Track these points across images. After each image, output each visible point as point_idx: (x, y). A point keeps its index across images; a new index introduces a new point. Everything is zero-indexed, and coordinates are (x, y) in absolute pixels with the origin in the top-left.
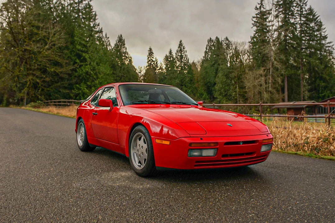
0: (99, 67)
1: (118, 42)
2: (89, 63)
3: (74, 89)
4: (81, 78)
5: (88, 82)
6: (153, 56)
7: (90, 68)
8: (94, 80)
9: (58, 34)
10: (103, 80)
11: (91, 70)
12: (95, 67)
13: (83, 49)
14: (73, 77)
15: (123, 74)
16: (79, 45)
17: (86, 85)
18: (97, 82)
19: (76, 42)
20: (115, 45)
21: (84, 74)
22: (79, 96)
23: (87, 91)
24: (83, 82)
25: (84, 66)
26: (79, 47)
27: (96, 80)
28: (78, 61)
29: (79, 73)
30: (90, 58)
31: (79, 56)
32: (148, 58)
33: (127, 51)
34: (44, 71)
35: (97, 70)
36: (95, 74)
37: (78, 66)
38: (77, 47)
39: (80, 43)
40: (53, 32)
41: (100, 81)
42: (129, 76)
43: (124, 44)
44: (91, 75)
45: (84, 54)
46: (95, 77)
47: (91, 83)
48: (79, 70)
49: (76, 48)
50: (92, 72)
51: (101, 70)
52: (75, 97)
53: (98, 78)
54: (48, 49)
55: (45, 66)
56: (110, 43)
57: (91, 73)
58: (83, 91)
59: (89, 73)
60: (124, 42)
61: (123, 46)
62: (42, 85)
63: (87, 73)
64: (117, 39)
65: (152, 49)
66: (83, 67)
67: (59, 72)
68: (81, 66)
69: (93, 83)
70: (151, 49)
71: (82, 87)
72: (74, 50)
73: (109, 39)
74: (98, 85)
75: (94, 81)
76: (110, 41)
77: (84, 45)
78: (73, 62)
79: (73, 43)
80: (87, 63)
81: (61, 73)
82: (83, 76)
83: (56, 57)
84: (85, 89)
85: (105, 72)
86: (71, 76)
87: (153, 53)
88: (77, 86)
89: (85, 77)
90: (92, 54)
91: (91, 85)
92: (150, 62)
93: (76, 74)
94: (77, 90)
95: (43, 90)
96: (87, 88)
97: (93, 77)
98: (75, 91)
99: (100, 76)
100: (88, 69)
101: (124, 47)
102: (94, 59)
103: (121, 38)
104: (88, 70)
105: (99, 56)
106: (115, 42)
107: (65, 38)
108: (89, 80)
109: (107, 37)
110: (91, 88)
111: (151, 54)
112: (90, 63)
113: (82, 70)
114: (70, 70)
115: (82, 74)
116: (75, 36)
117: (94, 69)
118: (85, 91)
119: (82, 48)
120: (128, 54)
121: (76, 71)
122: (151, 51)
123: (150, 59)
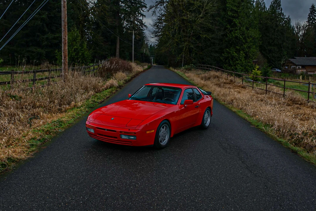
0: (249, 31)
1: (274, 4)
2: (239, 28)
3: (223, 53)
4: (231, 42)
5: (237, 46)
7: (240, 33)
8: (243, 44)
9: (211, 3)
10: (252, 44)
11: (241, 34)
12: (244, 32)
13: (234, 15)
14: (223, 41)
15: (276, 37)
16: (231, 11)
17: (235, 49)
18: (245, 46)
19: (228, 9)
20: (270, 6)
21: (234, 39)
22: (228, 59)
23: (236, 54)
24: (233, 46)
25: (234, 31)
26: (230, 13)
27: (245, 44)
28: (228, 26)
29: (230, 37)
30: (240, 23)
31: (230, 22)
32: (310, 16)
33: (282, 12)
34: (198, 38)
35: (246, 35)
36: (244, 38)
37: (228, 31)
38: (229, 13)
39: (231, 9)
40: (206, 2)
41: (249, 45)
42: (283, 38)
43: (280, 5)
44: (241, 40)
45: (234, 20)
46: (244, 41)
47: (240, 47)
48: (230, 35)
49: (228, 15)
50: (241, 37)
51: (250, 34)
52: (224, 60)
53: (246, 42)
54: (202, 18)
55: (199, 33)
56: (266, 5)
57: (240, 37)
58: (232, 55)
59: (238, 38)
60: (280, 3)
61: (279, 7)
62: (195, 50)
63: (236, 37)
65: (315, 7)
67: (210, 38)
68: (231, 31)
69: (242, 47)
70: (313, 7)
71: (231, 51)
72: (226, 16)
74: (247, 49)
75: (243, 45)
76: (265, 3)
77: (235, 11)
78: (224, 28)
79: (225, 10)
80: (237, 28)
81: (212, 38)
82: (233, 41)
83: (209, 24)
84: (234, 53)
85: (254, 37)
86: (222, 41)
88: (227, 49)
89: (234, 41)
90: (242, 19)
91: (240, 49)
93: (226, 39)
95: (196, 54)
96: (236, 52)
97: (242, 41)
98: (225, 54)
99: (249, 40)
100: (237, 33)
101: (280, 8)
102: (244, 24)
104: (237, 35)
105: (249, 21)
106: (270, 4)
107: (217, 6)
108: (238, 44)
110: (240, 51)
111: (314, 13)
112: (240, 28)
113: (232, 35)
114: (221, 35)
115: (232, 39)
116: (227, 3)
117: (243, 34)
118: (234, 54)
119: (233, 13)
120: (283, 15)
121: (227, 36)
122: (313, 9)
123: (311, 17)
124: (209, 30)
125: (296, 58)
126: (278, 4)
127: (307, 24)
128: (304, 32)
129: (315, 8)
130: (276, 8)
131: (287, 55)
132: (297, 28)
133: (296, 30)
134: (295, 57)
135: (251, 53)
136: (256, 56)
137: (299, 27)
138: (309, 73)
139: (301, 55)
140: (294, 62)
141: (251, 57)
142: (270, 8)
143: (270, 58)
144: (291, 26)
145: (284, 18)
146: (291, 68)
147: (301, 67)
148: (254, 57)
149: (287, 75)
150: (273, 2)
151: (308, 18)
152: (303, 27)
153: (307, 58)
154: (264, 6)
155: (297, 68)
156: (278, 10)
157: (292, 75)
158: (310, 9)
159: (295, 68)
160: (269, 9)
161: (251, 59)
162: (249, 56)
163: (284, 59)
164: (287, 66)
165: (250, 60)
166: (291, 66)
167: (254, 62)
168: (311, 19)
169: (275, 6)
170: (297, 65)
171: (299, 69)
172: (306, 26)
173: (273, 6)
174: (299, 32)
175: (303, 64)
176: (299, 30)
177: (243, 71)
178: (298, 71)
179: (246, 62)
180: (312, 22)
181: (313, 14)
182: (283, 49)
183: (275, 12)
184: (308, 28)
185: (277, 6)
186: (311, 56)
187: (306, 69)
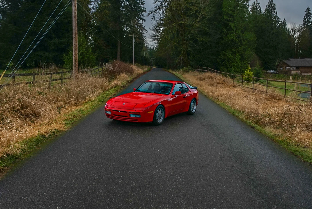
0: (244, 34)
1: (269, 7)
2: (234, 31)
3: (220, 55)
4: (227, 45)
5: (233, 48)
6: (310, 17)
7: (235, 36)
8: (239, 46)
9: (207, 8)
10: (247, 46)
11: (236, 37)
12: (240, 35)
13: (229, 19)
14: (220, 44)
15: (271, 39)
16: (227, 15)
17: (231, 52)
18: (241, 48)
19: (224, 13)
20: (266, 10)
22: (224, 61)
23: (232, 57)
24: (229, 48)
25: (230, 34)
26: (226, 17)
27: (240, 47)
28: (225, 30)
29: (226, 40)
30: (235, 27)
31: (226, 25)
32: (305, 19)
33: (277, 15)
34: (196, 41)
35: (241, 38)
36: (239, 41)
37: (224, 34)
38: (224, 17)
39: (227, 13)
41: (244, 48)
42: (278, 40)
43: (275, 9)
44: (236, 43)
45: (230, 24)
46: (239, 44)
47: (236, 50)
48: (226, 38)
49: (224, 19)
50: (237, 40)
51: (245, 37)
52: (221, 62)
53: (242, 45)
54: (199, 22)
55: (197, 37)
57: (235, 40)
58: (228, 57)
59: (234, 41)
60: (275, 7)
61: (274, 10)
62: (193, 53)
63: (232, 40)
64: (268, 4)
65: (310, 9)
66: (228, 36)
67: (207, 41)
68: (227, 35)
70: (308, 10)
71: (227, 54)
72: (222, 20)
73: (259, 5)
74: (242, 52)
75: (239, 48)
76: (261, 7)
77: (231, 15)
78: (220, 32)
79: (221, 14)
80: (232, 31)
81: (209, 41)
82: (229, 43)
83: (206, 28)
84: (230, 55)
85: (249, 39)
86: (218, 44)
87: (311, 14)
88: (224, 52)
89: (230, 44)
90: (237, 23)
92: (306, 24)
93: (223, 42)
94: (223, 56)
95: (194, 56)
96: (232, 54)
98: (222, 57)
99: (244, 43)
101: (275, 12)
102: (239, 27)
103: (272, 2)
104: (233, 38)
105: (244, 25)
106: (266, 7)
107: (214, 11)
109: (258, 3)
110: (235, 54)
111: (309, 15)
112: (236, 31)
113: (228, 38)
114: (218, 38)
116: (223, 7)
117: (238, 37)
118: (230, 57)
119: (229, 17)
120: (278, 18)
121: (223, 39)
122: (308, 11)
123: (307, 20)
124: (206, 34)
125: (291, 59)
126: (272, 7)
127: (303, 27)
128: (300, 34)
129: (310, 11)
130: (271, 11)
131: (282, 57)
132: (292, 31)
133: (292, 32)
134: (289, 59)
135: (246, 55)
136: (251, 58)
137: (294, 29)
138: (303, 74)
139: (296, 56)
140: (289, 64)
141: (246, 59)
142: (266, 11)
143: (265, 59)
144: (287, 29)
145: (279, 21)
146: (285, 69)
147: (295, 68)
148: (249, 60)
149: (282, 75)
150: (269, 6)
151: (304, 20)
152: (299, 29)
153: (301, 59)
154: (260, 10)
155: (291, 69)
156: (273, 13)
157: (286, 76)
158: (305, 12)
159: (289, 69)
160: (264, 12)
161: (247, 61)
162: (244, 58)
163: (278, 60)
164: (281, 67)
165: (245, 62)
166: (285, 68)
167: (249, 64)
168: (306, 22)
169: (270, 10)
170: (291, 67)
171: (293, 70)
172: (302, 29)
173: (268, 9)
174: (295, 34)
175: (298, 65)
176: (294, 32)
177: (239, 72)
178: (293, 72)
179: (242, 64)
180: (308, 24)
181: (308, 17)
182: (278, 50)
183: (270, 15)
184: (304, 30)
185: (272, 9)
186: (306, 58)
187: (300, 70)
